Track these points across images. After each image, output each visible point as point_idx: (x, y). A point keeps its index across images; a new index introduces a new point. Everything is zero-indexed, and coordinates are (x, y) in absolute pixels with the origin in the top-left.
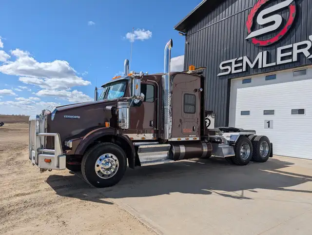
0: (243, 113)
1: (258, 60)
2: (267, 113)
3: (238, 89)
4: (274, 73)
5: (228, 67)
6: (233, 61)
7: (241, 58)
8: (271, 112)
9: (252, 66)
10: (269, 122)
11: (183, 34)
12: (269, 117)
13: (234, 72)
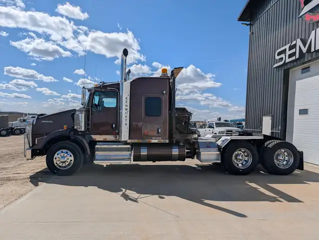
1: (311, 41)
3: (297, 82)
5: (283, 56)
6: (287, 47)
7: (294, 43)
9: (304, 50)
11: (246, 24)
13: (288, 60)
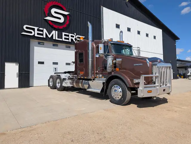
0: (39, 63)
1: (53, 34)
2: (54, 63)
3: (35, 47)
4: (57, 44)
5: (32, 31)
6: (36, 28)
7: (41, 29)
8: (56, 63)
9: (50, 36)
10: (56, 69)
12: (55, 66)
